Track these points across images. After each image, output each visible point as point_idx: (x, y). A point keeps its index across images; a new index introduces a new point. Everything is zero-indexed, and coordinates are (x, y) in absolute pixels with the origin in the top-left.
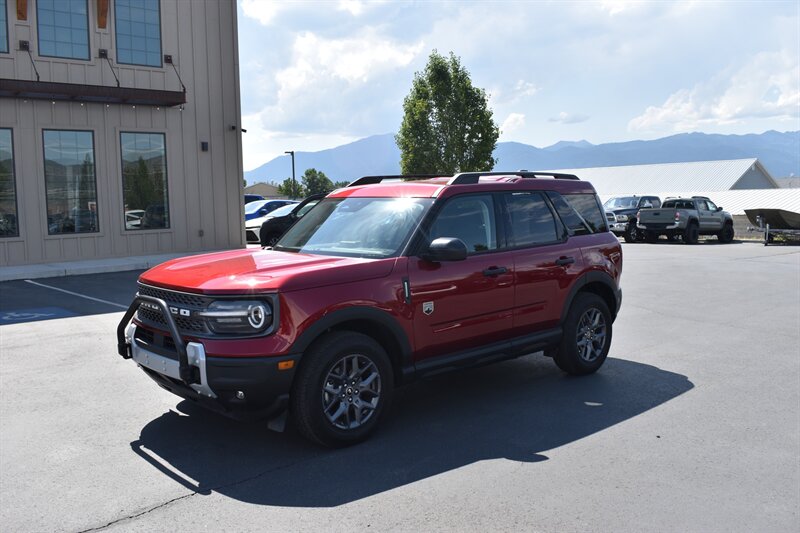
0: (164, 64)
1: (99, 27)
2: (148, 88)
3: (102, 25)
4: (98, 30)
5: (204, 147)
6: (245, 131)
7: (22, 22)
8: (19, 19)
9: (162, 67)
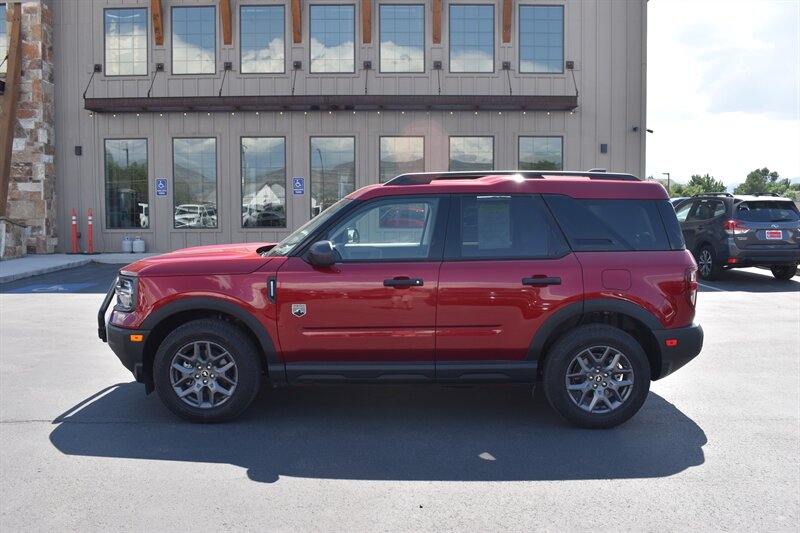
0: (566, 71)
1: (504, 42)
2: (533, 94)
3: (507, 39)
4: (502, 44)
5: (604, 149)
6: (651, 132)
7: (437, 45)
8: (434, 42)
9: (563, 73)
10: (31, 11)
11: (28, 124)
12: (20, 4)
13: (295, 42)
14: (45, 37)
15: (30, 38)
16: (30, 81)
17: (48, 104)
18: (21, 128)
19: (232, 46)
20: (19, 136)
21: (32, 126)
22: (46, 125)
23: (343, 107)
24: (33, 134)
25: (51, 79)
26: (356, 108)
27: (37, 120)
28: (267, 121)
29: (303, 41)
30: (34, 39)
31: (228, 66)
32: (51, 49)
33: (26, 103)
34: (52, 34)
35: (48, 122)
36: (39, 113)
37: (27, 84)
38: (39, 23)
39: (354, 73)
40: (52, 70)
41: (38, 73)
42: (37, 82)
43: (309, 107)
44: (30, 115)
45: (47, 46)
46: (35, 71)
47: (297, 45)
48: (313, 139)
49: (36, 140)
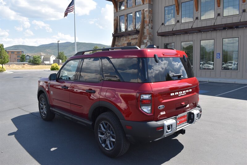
10: (146, 11)
11: (145, 41)
12: (144, 10)
13: (218, 7)
14: (150, 17)
15: (146, 18)
16: (146, 30)
17: (150, 35)
18: (144, 42)
19: (198, 12)
20: (143, 44)
21: (146, 41)
22: (150, 41)
23: (234, 27)
24: (146, 43)
25: (152, 28)
26: (239, 26)
27: (147, 40)
28: (209, 34)
29: (221, 6)
30: (147, 18)
31: (197, 18)
32: (152, 20)
33: (145, 36)
34: (152, 16)
35: (150, 40)
36: (148, 38)
37: (145, 31)
38: (148, 14)
39: (239, 14)
40: (152, 26)
41: (148, 27)
42: (147, 30)
43: (222, 28)
44: (145, 39)
45: (150, 20)
46: (147, 27)
47: (219, 8)
48: (224, 39)
49: (147, 45)
